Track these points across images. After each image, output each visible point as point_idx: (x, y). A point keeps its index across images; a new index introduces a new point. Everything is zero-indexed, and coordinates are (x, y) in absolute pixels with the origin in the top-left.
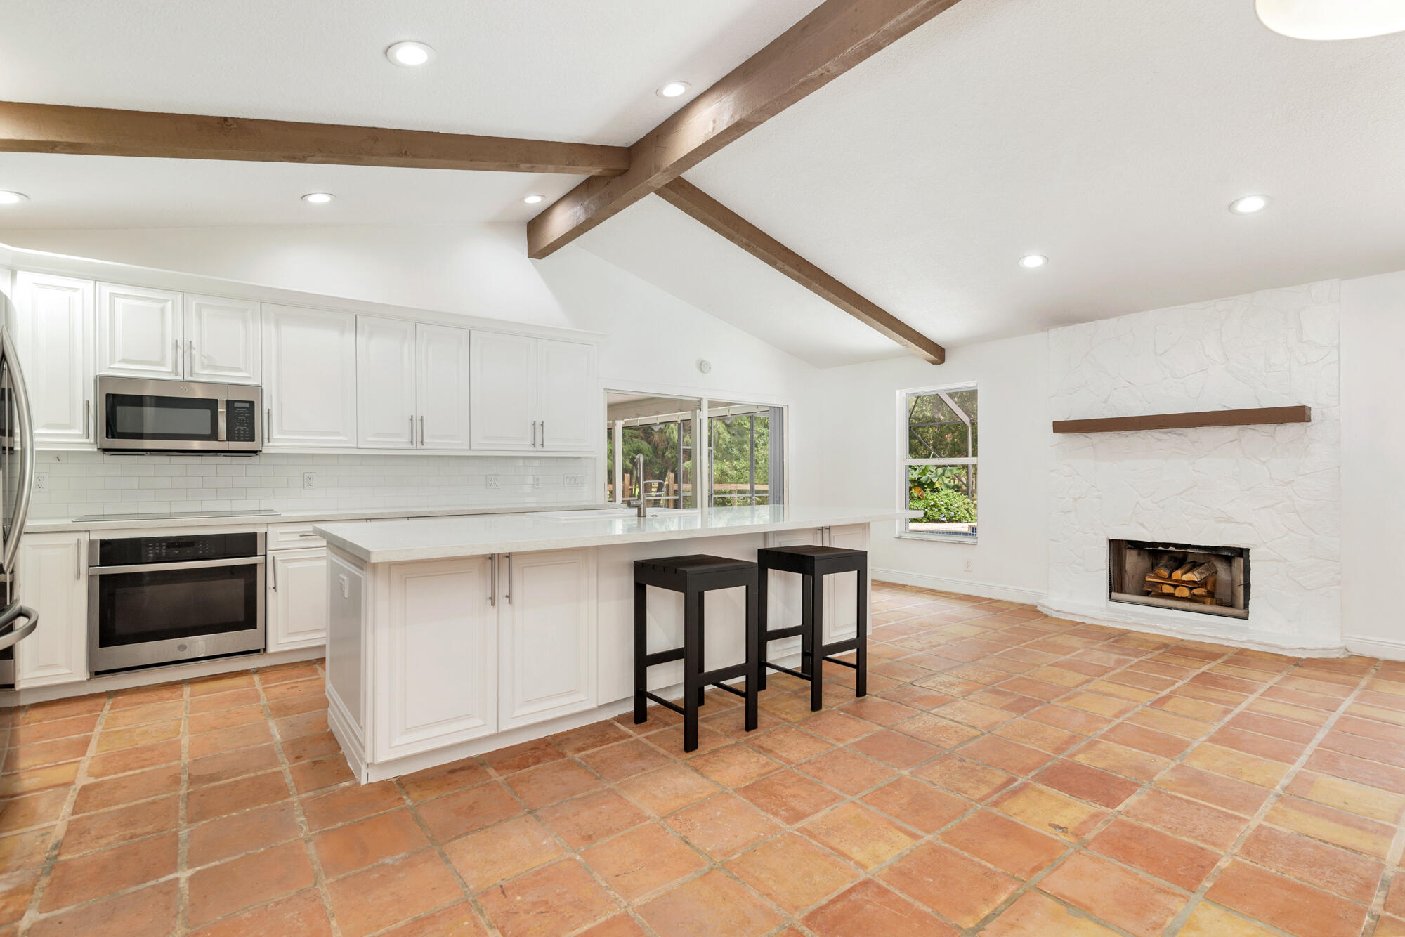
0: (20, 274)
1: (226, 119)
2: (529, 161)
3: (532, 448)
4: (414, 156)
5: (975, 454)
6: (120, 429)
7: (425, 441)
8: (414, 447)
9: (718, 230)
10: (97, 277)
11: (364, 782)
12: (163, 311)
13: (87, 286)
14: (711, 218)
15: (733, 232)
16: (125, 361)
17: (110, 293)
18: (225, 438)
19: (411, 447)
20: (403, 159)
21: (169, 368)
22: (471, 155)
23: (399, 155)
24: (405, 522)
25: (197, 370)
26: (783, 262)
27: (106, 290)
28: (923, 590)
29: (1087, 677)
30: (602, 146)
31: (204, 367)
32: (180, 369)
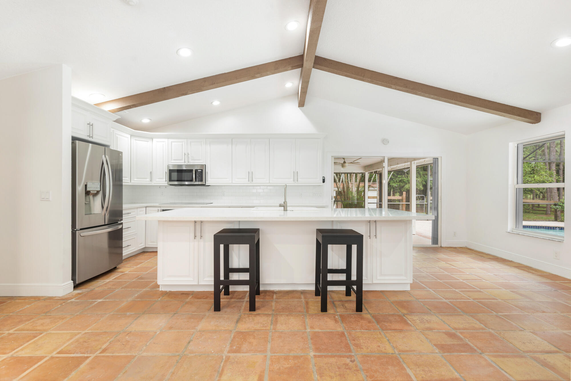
0: (154, 140)
1: (165, 88)
2: (258, 73)
3: (293, 182)
4: (217, 83)
5: (564, 181)
6: (172, 179)
7: (253, 180)
8: (250, 183)
9: (355, 78)
10: (168, 137)
11: (160, 290)
12: (182, 145)
13: (166, 140)
14: (348, 74)
15: (361, 78)
16: (174, 160)
17: (171, 142)
18: (195, 181)
19: (249, 182)
20: (214, 85)
21: (183, 161)
22: (236, 77)
23: (212, 84)
24: (241, 208)
25: (190, 161)
26: (394, 85)
27: (170, 140)
28: (522, 266)
29: (557, 350)
30: (290, 58)
31: (192, 160)
32: (186, 161)
